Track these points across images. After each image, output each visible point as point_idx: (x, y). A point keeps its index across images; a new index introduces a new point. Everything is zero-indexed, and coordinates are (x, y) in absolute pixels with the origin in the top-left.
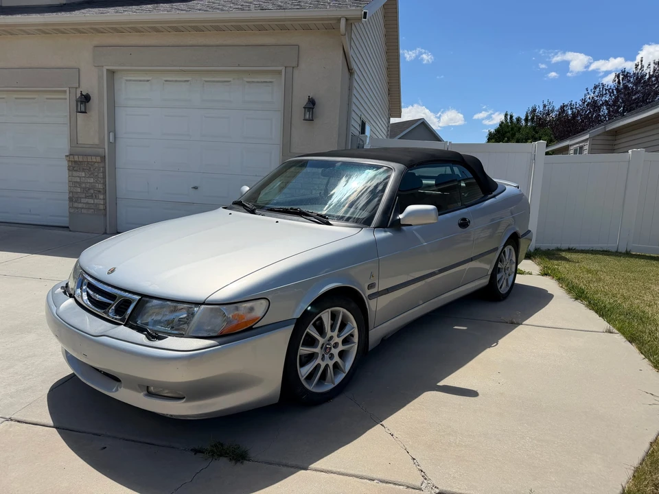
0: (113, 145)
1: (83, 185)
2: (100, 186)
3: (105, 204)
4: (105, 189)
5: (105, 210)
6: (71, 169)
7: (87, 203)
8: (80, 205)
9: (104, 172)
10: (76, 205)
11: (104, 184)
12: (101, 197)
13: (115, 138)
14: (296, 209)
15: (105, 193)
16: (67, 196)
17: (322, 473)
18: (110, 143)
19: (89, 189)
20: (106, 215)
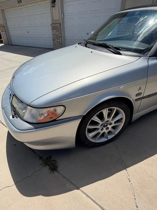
0: (63, 19)
1: (56, 35)
2: (60, 35)
3: (62, 41)
4: (61, 36)
5: (62, 43)
6: (52, 29)
7: (57, 41)
8: (56, 42)
9: (61, 30)
10: (54, 42)
11: (61, 34)
12: (61, 39)
13: (64, 16)
14: (105, 44)
15: (61, 38)
16: (52, 39)
17: (84, 195)
18: (62, 18)
19: (57, 36)
20: (62, 45)
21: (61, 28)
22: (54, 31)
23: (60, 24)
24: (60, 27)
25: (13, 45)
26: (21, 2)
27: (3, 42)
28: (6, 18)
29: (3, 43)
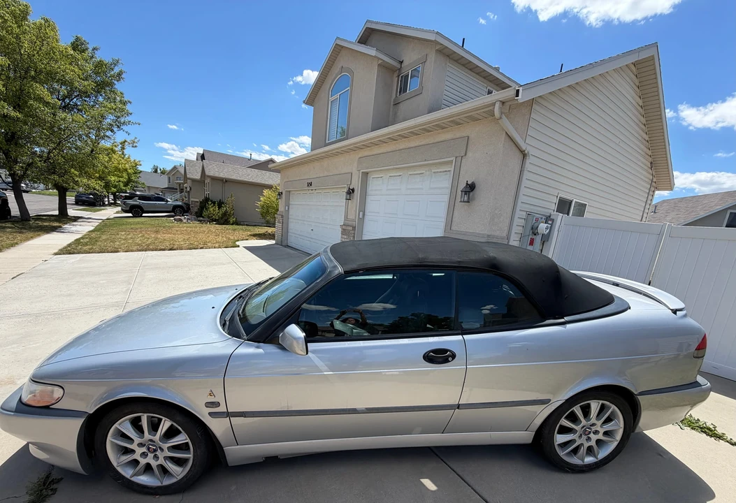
21: (354, 234)
22: (343, 236)
23: (354, 228)
24: (353, 232)
25: (288, 246)
26: (311, 185)
27: (276, 238)
28: (291, 203)
29: (274, 239)
